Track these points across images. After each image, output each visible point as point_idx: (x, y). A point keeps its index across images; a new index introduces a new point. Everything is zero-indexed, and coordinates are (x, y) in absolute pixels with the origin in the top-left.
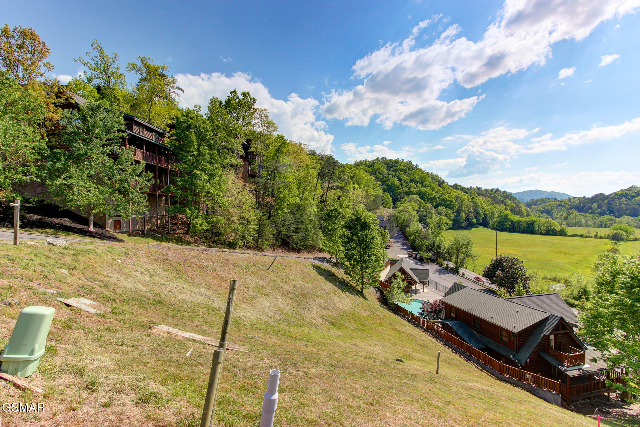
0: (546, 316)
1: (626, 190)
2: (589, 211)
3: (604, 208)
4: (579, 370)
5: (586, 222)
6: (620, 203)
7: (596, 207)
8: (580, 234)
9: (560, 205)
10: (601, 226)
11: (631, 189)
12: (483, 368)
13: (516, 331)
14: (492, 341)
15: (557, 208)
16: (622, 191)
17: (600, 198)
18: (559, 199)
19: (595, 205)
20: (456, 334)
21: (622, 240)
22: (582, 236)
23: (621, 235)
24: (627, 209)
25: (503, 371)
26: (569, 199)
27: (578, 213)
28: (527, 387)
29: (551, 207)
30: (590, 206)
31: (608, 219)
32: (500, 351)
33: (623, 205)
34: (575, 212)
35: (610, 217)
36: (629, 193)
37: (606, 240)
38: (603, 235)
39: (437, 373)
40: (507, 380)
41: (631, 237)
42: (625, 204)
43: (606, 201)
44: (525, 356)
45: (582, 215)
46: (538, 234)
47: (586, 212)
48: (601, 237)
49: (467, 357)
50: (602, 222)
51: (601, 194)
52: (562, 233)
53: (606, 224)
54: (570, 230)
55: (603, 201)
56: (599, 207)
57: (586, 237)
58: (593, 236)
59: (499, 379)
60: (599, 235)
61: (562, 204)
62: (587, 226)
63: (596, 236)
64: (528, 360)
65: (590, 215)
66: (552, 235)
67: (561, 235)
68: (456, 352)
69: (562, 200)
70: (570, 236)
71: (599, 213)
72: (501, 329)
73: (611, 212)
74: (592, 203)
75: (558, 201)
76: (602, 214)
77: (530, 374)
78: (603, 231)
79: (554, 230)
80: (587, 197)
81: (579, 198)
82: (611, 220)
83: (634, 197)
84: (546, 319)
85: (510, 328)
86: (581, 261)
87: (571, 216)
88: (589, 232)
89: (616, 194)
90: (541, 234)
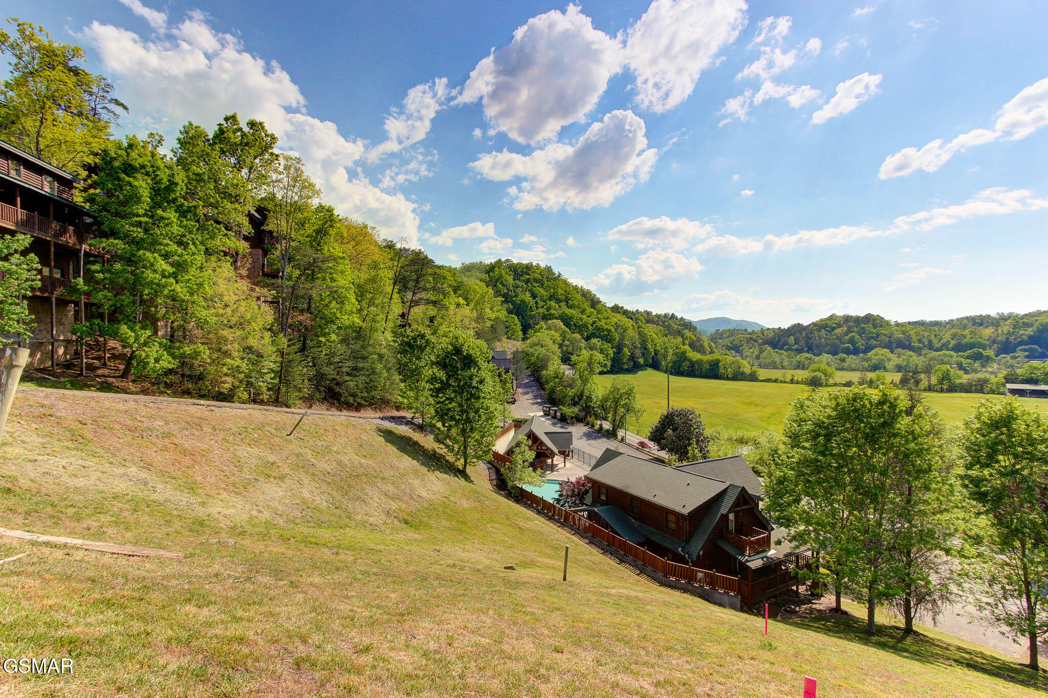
0: (724, 486)
1: (826, 319)
2: (786, 347)
3: (802, 343)
4: (762, 558)
5: (781, 362)
6: (819, 336)
7: (793, 342)
8: (774, 379)
9: (751, 339)
10: (798, 367)
11: (832, 317)
12: (642, 572)
13: (685, 511)
14: (654, 530)
15: (748, 342)
16: (821, 320)
17: (797, 329)
18: (750, 330)
19: (791, 340)
20: (606, 526)
21: (820, 385)
22: (776, 381)
23: (820, 379)
24: (827, 345)
25: (668, 571)
26: (762, 331)
27: (772, 351)
28: (699, 591)
29: (741, 341)
30: (785, 341)
31: (806, 358)
32: (665, 544)
33: (823, 340)
34: (769, 348)
35: (809, 355)
36: (829, 323)
37: (803, 386)
38: (800, 380)
39: (565, 579)
40: (673, 584)
41: (831, 381)
42: (825, 339)
43: (804, 334)
44: (697, 547)
45: (776, 352)
46: (724, 379)
47: (781, 348)
48: (798, 383)
49: (620, 557)
50: (799, 362)
51: (799, 324)
52: (753, 378)
53: (804, 365)
54: (763, 374)
55: (801, 334)
56: (796, 342)
57: (781, 382)
58: (788, 380)
59: (662, 584)
60: (795, 379)
61: (754, 337)
62: (783, 368)
63: (792, 381)
64: (701, 553)
65: (785, 353)
66: (741, 380)
67: (751, 380)
68: (605, 551)
69: (753, 332)
70: (762, 381)
71: (796, 350)
72: (666, 511)
73: (810, 349)
74: (789, 337)
75: (749, 334)
76: (799, 351)
77: (702, 572)
78: (801, 375)
79: (743, 373)
80: (782, 328)
81: (773, 330)
82: (810, 359)
83: (834, 329)
84: (724, 492)
85: (678, 508)
86: (774, 414)
87: (764, 354)
88: (784, 376)
89: (814, 324)
90: (728, 379)
